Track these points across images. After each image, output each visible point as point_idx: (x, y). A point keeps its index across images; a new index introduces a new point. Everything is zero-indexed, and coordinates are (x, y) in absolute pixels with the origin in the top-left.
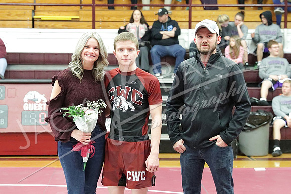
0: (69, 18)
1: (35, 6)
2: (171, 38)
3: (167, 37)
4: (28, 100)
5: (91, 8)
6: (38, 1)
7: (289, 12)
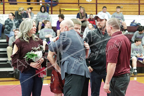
7: (53, 6)
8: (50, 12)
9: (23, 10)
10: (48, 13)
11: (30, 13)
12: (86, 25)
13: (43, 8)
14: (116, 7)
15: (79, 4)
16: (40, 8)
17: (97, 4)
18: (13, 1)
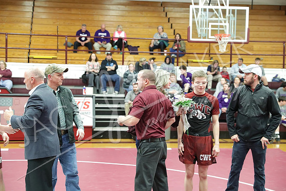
0: (51, 57)
1: (29, 50)
2: (112, 70)
3: (110, 70)
6: (32, 47)
7: (180, 57)
8: (176, 64)
9: (144, 61)
10: (173, 65)
11: (153, 64)
13: (168, 59)
14: (254, 59)
15: (209, 55)
16: (164, 59)
17: (231, 54)
18: (134, 50)
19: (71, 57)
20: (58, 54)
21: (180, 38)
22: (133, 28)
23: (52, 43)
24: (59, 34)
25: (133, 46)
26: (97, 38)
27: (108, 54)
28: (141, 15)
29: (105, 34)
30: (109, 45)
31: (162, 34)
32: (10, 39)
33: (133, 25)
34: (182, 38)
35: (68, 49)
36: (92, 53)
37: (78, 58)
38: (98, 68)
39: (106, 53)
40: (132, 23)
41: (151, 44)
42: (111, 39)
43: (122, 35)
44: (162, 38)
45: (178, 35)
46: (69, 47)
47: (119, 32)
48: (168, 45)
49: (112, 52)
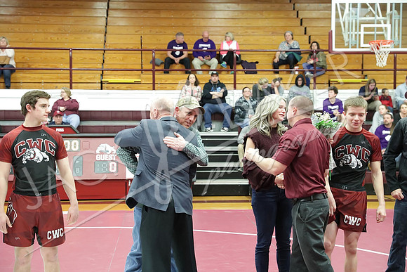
0: (132, 81)
1: (103, 71)
2: (220, 98)
3: (216, 97)
4: (100, 151)
5: (151, 72)
6: (105, 67)
7: (318, 76)
8: (312, 86)
9: (266, 82)
10: (308, 87)
11: (278, 87)
12: (375, 108)
13: (300, 79)
15: (362, 71)
17: (395, 70)
18: (251, 68)
19: (161, 79)
20: (142, 76)
21: (318, 48)
22: (249, 35)
23: (134, 60)
24: (144, 47)
25: (249, 62)
26: (197, 52)
27: (212, 74)
28: (261, 16)
29: (209, 46)
30: (214, 61)
31: (291, 43)
32: (76, 56)
33: (250, 31)
34: (321, 47)
35: (156, 68)
36: (190, 73)
37: (170, 81)
38: (200, 94)
39: (211, 72)
40: (248, 28)
41: (275, 58)
42: (218, 53)
43: (233, 46)
44: (291, 48)
45: (315, 44)
46: (158, 66)
47: (229, 43)
48: (301, 58)
49: (219, 72)
